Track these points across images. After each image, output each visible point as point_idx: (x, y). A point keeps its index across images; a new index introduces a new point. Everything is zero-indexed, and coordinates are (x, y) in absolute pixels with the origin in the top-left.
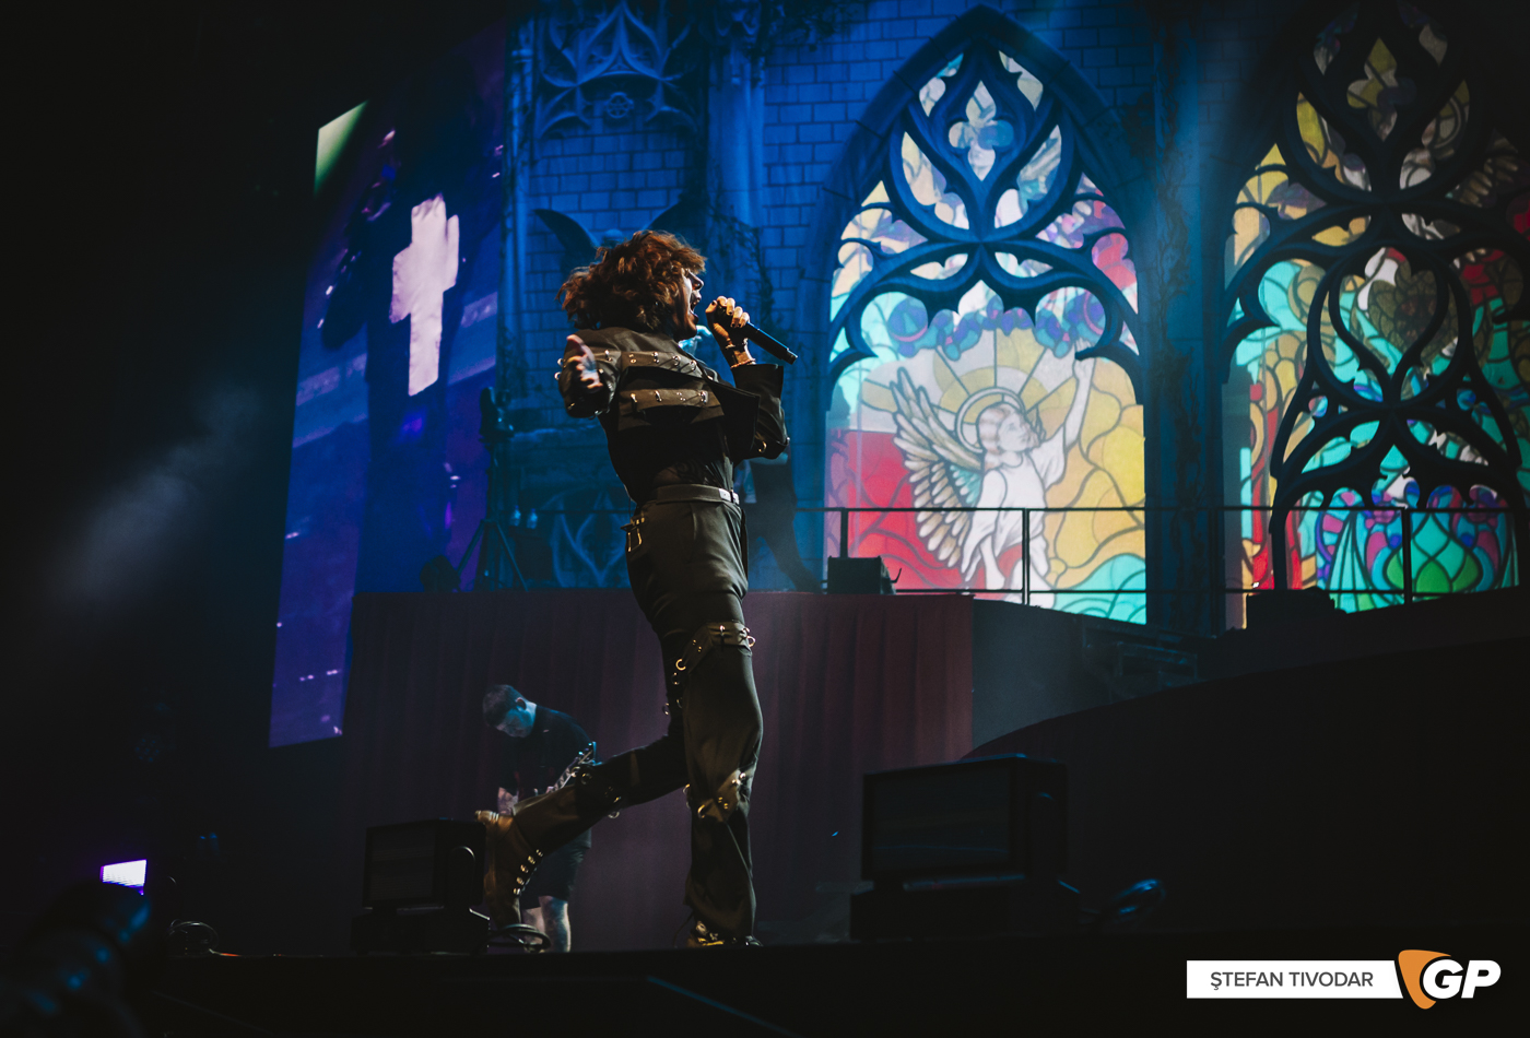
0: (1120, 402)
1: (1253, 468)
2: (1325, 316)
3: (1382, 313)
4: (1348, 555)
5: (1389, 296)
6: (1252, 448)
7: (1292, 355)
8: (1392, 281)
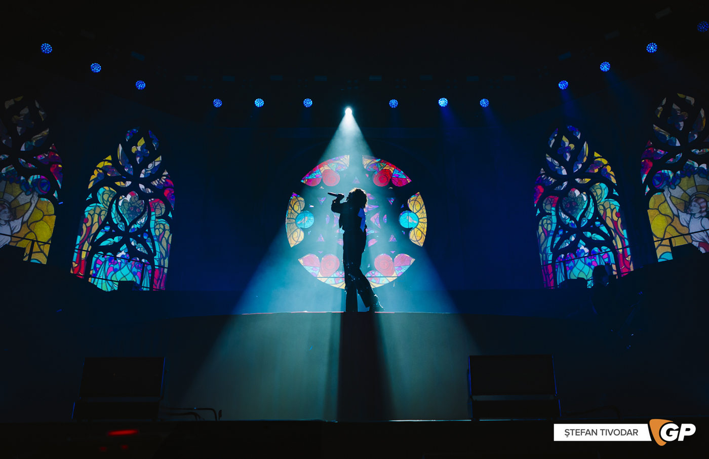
0: (43, 213)
1: (80, 242)
2: (114, 206)
3: (125, 208)
4: (102, 271)
5: (127, 204)
6: (81, 236)
7: (98, 213)
8: (129, 200)
